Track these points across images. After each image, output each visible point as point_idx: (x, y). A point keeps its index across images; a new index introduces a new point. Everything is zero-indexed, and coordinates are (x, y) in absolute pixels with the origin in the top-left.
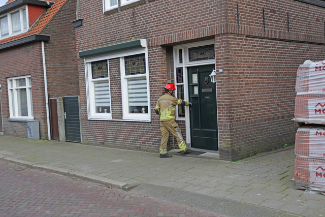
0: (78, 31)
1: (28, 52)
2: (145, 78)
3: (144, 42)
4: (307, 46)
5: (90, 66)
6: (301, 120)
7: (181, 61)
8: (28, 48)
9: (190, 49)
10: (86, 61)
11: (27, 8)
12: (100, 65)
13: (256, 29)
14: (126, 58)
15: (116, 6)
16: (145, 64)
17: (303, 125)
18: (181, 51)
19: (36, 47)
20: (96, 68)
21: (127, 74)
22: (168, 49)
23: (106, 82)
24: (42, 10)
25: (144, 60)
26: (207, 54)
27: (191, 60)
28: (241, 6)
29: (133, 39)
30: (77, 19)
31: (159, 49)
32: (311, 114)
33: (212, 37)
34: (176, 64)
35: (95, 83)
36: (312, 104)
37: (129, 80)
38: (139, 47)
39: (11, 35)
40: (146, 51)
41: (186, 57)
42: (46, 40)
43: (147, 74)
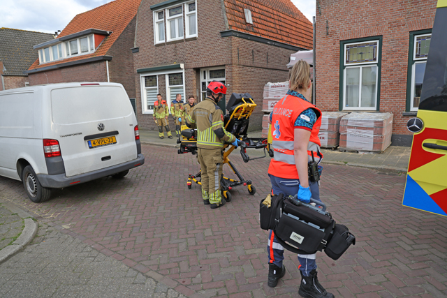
0: (136, 55)
1: (95, 67)
2: (182, 88)
3: (182, 66)
4: (279, 72)
5: (144, 79)
6: (265, 111)
7: (205, 78)
8: (96, 65)
9: (210, 71)
10: (141, 75)
11: (93, 35)
12: (151, 78)
13: (249, 62)
14: (169, 74)
15: (164, 41)
16: (182, 79)
17: (266, 113)
18: (205, 72)
19: (102, 64)
20: (148, 80)
21: (170, 84)
22: (197, 70)
23: (156, 89)
24: (103, 37)
25: (182, 76)
26: (221, 75)
27: (211, 77)
28: (240, 49)
29: (175, 64)
30: (135, 47)
31: (192, 70)
32: (269, 108)
33: (224, 65)
34: (202, 80)
35: (147, 90)
36: (270, 103)
37: (171, 88)
38: (180, 68)
39: (80, 54)
40: (183, 71)
41: (208, 75)
42: (109, 59)
43: (184, 85)
